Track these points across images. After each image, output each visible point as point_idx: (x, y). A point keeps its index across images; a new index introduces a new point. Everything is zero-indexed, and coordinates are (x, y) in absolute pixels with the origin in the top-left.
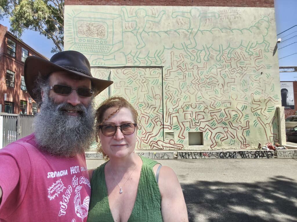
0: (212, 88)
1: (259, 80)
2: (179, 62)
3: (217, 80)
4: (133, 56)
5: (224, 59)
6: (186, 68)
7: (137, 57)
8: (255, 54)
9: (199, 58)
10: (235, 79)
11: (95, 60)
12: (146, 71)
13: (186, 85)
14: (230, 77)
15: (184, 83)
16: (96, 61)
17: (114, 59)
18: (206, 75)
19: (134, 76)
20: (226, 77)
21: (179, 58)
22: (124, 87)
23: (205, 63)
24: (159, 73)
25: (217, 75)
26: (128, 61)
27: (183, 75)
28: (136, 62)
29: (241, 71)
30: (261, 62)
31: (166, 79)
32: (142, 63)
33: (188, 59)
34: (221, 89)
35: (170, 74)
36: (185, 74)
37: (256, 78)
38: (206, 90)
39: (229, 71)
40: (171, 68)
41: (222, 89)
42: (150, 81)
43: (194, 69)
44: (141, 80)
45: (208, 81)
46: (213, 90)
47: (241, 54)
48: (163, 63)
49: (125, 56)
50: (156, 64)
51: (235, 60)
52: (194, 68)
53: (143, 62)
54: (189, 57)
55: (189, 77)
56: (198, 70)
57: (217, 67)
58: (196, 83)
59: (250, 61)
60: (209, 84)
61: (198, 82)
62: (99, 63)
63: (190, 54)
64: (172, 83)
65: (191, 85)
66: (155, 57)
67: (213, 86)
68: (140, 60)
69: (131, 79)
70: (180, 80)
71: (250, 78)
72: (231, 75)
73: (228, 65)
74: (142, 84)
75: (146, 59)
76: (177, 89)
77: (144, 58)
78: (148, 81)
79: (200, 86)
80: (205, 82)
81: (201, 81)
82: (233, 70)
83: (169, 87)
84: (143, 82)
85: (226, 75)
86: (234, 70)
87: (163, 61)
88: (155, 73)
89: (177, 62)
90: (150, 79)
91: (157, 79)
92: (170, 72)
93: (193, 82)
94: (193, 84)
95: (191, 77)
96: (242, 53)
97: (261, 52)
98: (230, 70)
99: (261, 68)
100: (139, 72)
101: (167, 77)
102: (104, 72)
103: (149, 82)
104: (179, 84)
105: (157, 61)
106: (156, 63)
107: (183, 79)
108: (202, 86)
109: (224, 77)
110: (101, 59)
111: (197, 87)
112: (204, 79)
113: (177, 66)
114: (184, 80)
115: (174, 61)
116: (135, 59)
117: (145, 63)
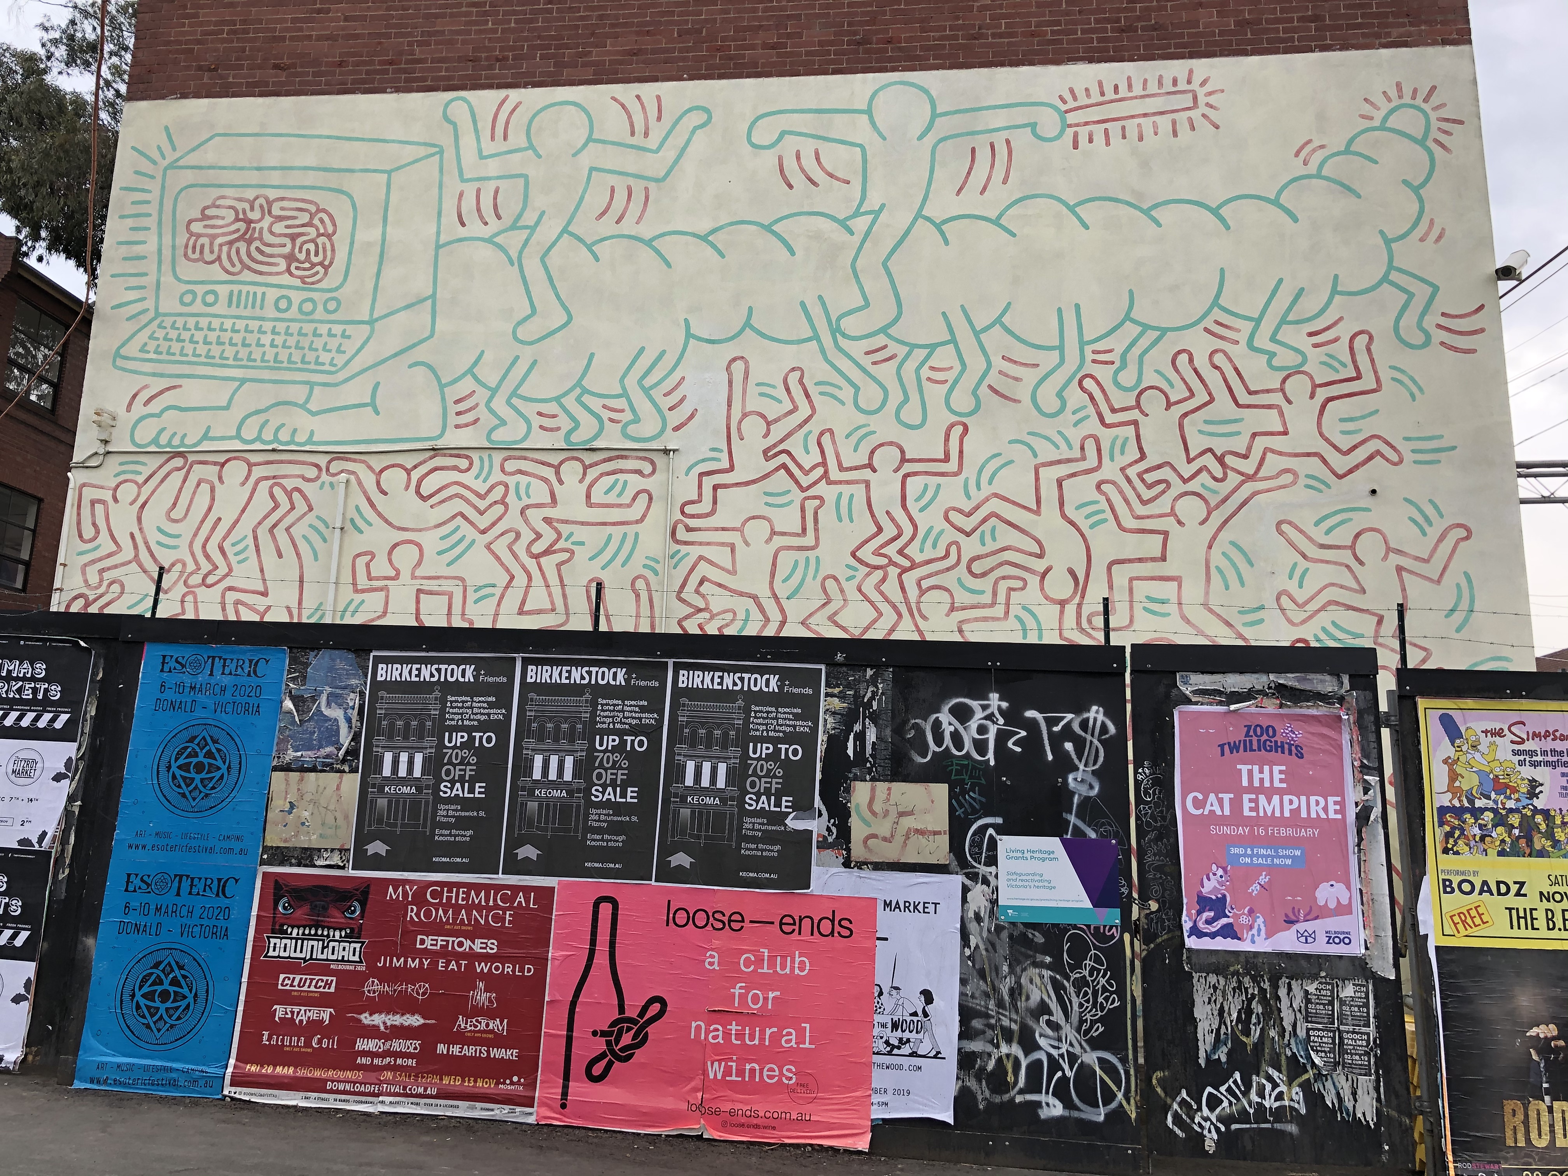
0: (995, 594)
1: (1352, 547)
2: (776, 421)
3: (1039, 542)
4: (489, 388)
5: (1092, 398)
6: (824, 463)
7: (514, 394)
8: (1324, 363)
9: (914, 397)
10: (1166, 534)
11: (257, 412)
12: (561, 482)
13: (817, 570)
14: (1129, 522)
15: (807, 559)
16: (262, 418)
17: (373, 404)
18: (960, 511)
19: (482, 513)
20: (1105, 521)
21: (780, 402)
22: (413, 577)
23: (952, 426)
24: (645, 496)
25: (1037, 512)
26: (453, 420)
27: (803, 510)
28: (503, 423)
29: (1215, 479)
30: (1363, 417)
31: (689, 529)
32: (541, 427)
33: (843, 403)
34: (1062, 603)
35: (715, 502)
36: (817, 502)
37: (1328, 532)
38: (952, 609)
39: (1129, 480)
40: (726, 465)
41: (1071, 610)
42: (582, 544)
43: (874, 471)
44: (527, 536)
45: (971, 547)
46: (1007, 613)
47: (1216, 367)
48: (676, 429)
49: (442, 387)
50: (626, 436)
51: (1169, 405)
52: (875, 464)
53: (548, 423)
54: (847, 394)
55: (840, 519)
56: (906, 476)
57: (1035, 455)
58: (884, 561)
59: (1281, 414)
60: (977, 568)
61: (901, 552)
62: (278, 430)
63: (855, 374)
64: (722, 556)
65: (851, 573)
66: (625, 394)
67: (1003, 586)
68: (530, 410)
69: (466, 529)
70: (778, 541)
71: (1281, 533)
72: (1140, 510)
73: (1119, 443)
74: (531, 564)
75: (569, 401)
76: (755, 598)
77: (557, 399)
78: (568, 545)
79: (910, 579)
80: (947, 555)
81: (922, 551)
82: (1150, 478)
83: (701, 583)
84: (537, 548)
85: (1104, 511)
86: (1166, 473)
87: (675, 419)
88: (620, 495)
89: (769, 424)
90: (581, 533)
91: (625, 535)
92: (715, 488)
93: (866, 553)
94: (867, 565)
95: (852, 521)
96: (1219, 359)
97: (1369, 350)
98: (1132, 472)
99: (1370, 458)
100: (518, 484)
101: (692, 523)
102: (306, 487)
103: (573, 553)
104: (774, 564)
105: (637, 420)
106: (631, 430)
107: (798, 535)
108: (925, 584)
109: (1084, 525)
110: (296, 405)
111: (891, 588)
112: (941, 532)
113: (765, 452)
114: (809, 540)
115: (745, 415)
116: (499, 404)
117: (558, 429)
